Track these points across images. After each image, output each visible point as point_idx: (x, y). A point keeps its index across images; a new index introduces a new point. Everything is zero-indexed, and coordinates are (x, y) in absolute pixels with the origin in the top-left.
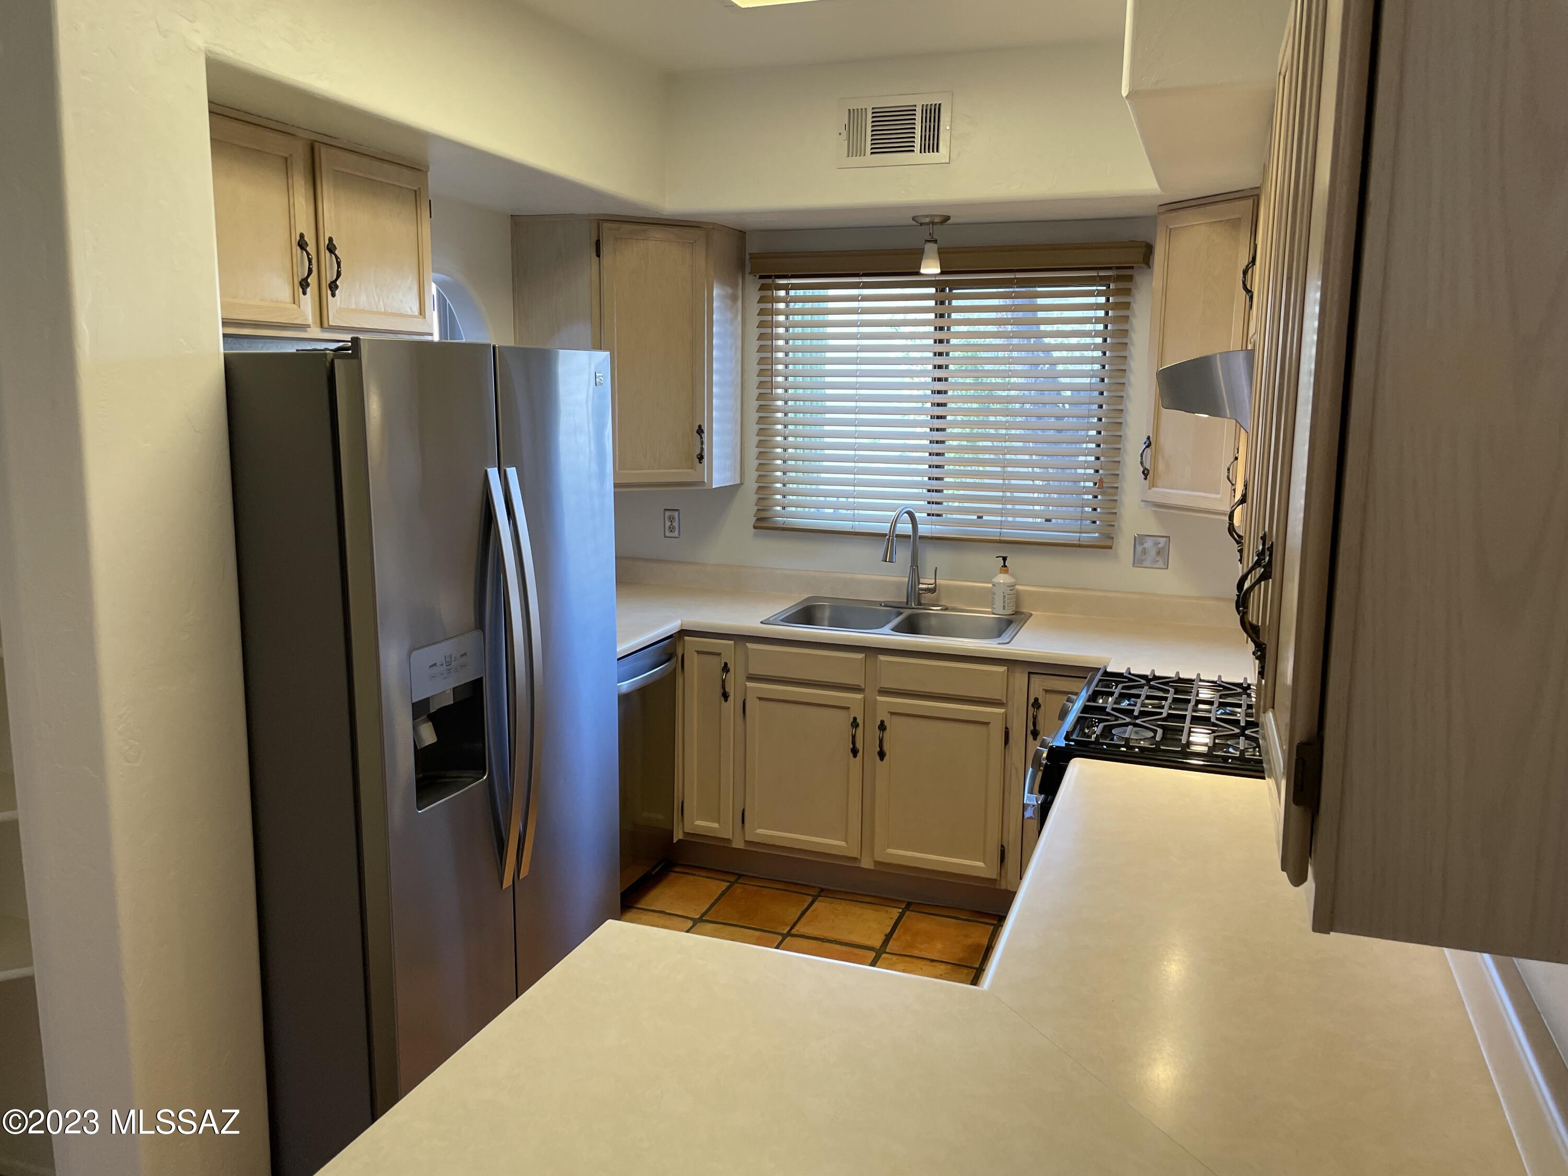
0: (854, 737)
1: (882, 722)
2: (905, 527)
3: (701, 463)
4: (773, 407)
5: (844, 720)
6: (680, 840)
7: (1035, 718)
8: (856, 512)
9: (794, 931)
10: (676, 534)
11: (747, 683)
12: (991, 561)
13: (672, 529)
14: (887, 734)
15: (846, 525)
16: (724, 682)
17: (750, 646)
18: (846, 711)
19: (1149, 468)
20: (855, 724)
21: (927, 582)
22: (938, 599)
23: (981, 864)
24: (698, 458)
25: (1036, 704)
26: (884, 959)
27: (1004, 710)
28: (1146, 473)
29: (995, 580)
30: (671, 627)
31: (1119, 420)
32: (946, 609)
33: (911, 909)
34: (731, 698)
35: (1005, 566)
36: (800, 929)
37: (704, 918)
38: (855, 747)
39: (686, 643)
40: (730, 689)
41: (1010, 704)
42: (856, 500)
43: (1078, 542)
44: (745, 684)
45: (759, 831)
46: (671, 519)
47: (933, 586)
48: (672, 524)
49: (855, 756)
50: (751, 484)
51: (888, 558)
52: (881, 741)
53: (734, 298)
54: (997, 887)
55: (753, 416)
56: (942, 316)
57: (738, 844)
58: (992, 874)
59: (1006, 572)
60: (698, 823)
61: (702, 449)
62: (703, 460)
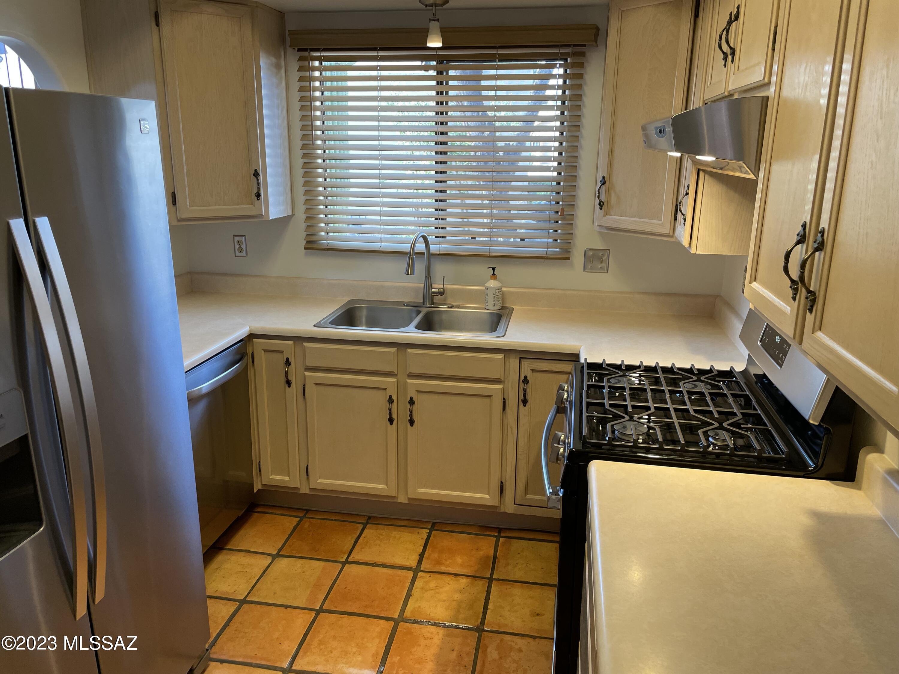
0: (390, 410)
1: (411, 398)
2: (421, 247)
3: (258, 200)
4: (316, 155)
5: (381, 398)
6: (259, 490)
7: (525, 391)
8: (383, 235)
9: (350, 559)
10: (244, 254)
11: (305, 373)
12: (484, 270)
13: (240, 250)
14: (415, 407)
15: (376, 246)
16: (287, 373)
17: (307, 344)
18: (384, 390)
19: (604, 201)
20: (390, 400)
21: (437, 287)
22: (445, 300)
23: (487, 496)
24: (256, 196)
25: (526, 381)
26: (420, 578)
27: (502, 386)
28: (601, 204)
29: (487, 285)
30: (242, 332)
31: (575, 164)
32: (452, 307)
33: (435, 528)
34: (293, 385)
35: (494, 274)
36: (356, 556)
37: (280, 554)
38: (391, 417)
39: (254, 344)
40: (292, 378)
41: (506, 382)
42: (382, 226)
43: (546, 256)
44: (305, 374)
45: (320, 481)
46: (240, 243)
47: (442, 290)
48: (240, 247)
49: (391, 423)
50: (301, 215)
51: (410, 271)
52: (411, 412)
53: (278, 67)
54: (498, 511)
55: (299, 162)
56: (442, 83)
57: (305, 490)
58: (493, 502)
59: (495, 279)
60: (273, 477)
61: (259, 189)
62: (260, 198)
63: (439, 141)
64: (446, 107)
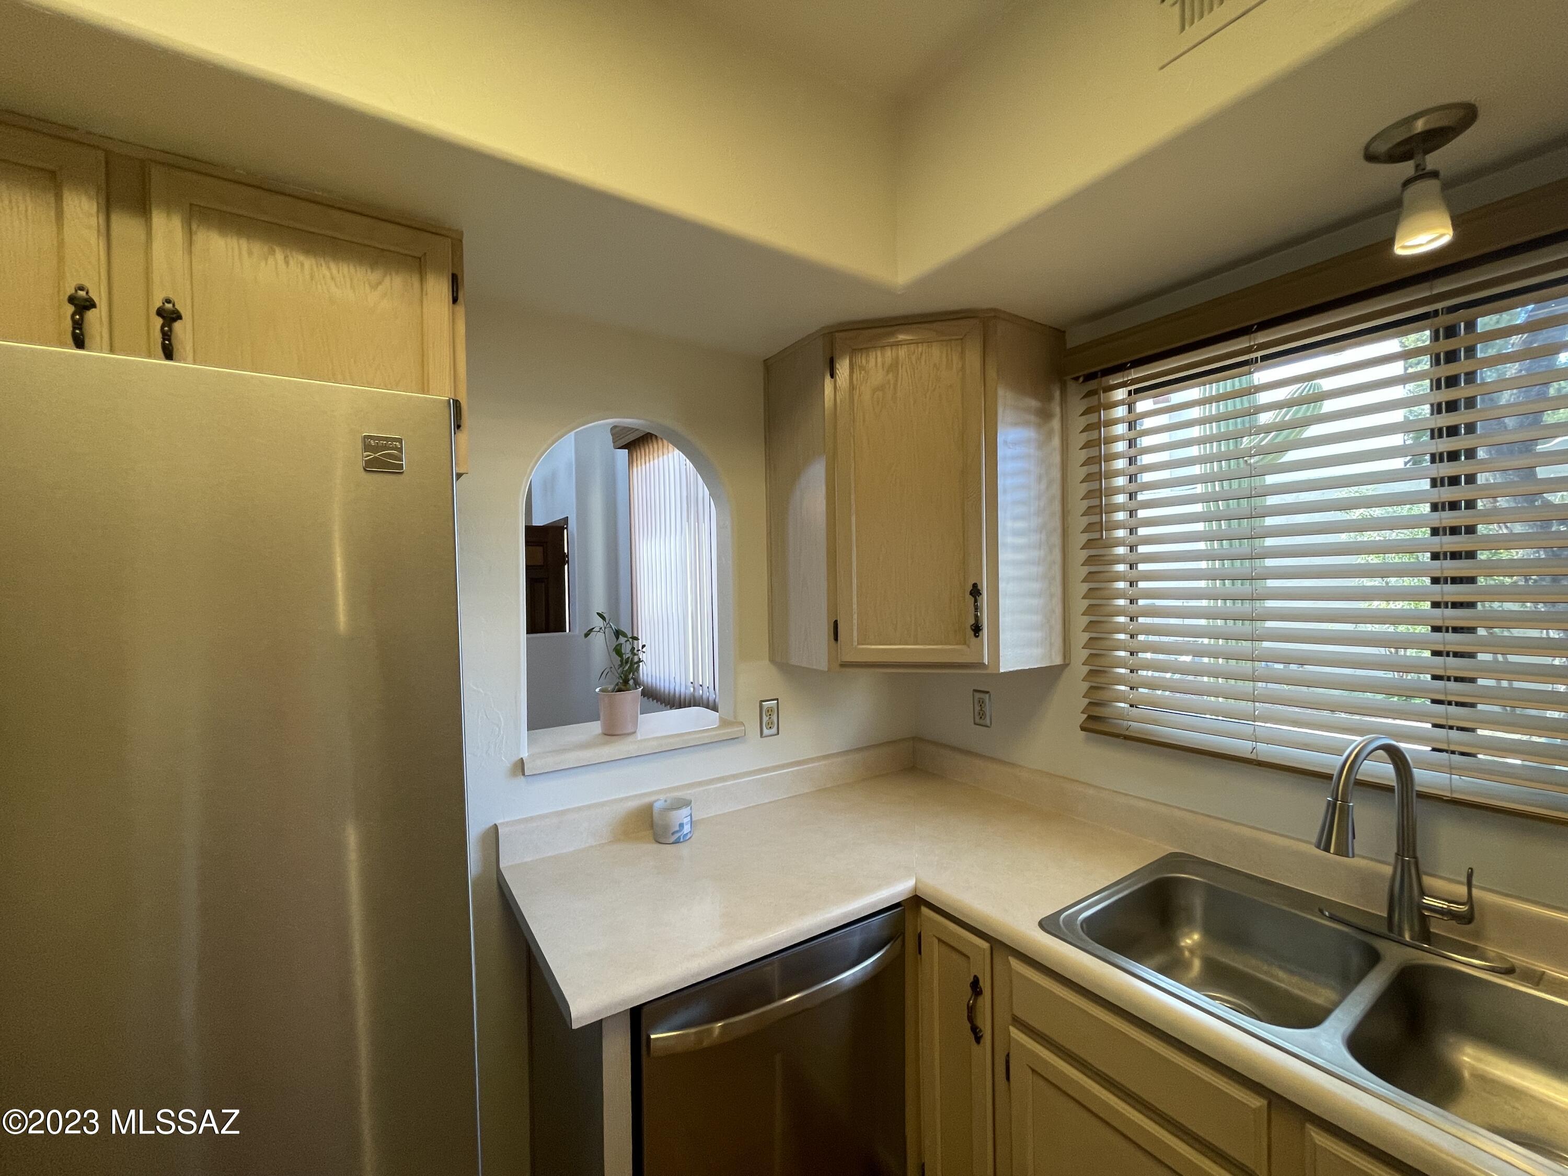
3: (978, 637)
4: (1110, 558)
10: (986, 721)
11: (1012, 1029)
13: (982, 715)
15: (1243, 747)
16: (973, 1010)
17: (1015, 964)
21: (1443, 894)
24: (973, 630)
32: (1506, 973)
34: (986, 1042)
39: (923, 916)
40: (984, 1026)
44: (1010, 1031)
46: (981, 703)
47: (1465, 907)
48: (982, 709)
50: (1079, 669)
51: (1333, 843)
55: (1079, 571)
61: (980, 617)
62: (980, 633)
63: (1443, 500)
64: (1467, 388)
